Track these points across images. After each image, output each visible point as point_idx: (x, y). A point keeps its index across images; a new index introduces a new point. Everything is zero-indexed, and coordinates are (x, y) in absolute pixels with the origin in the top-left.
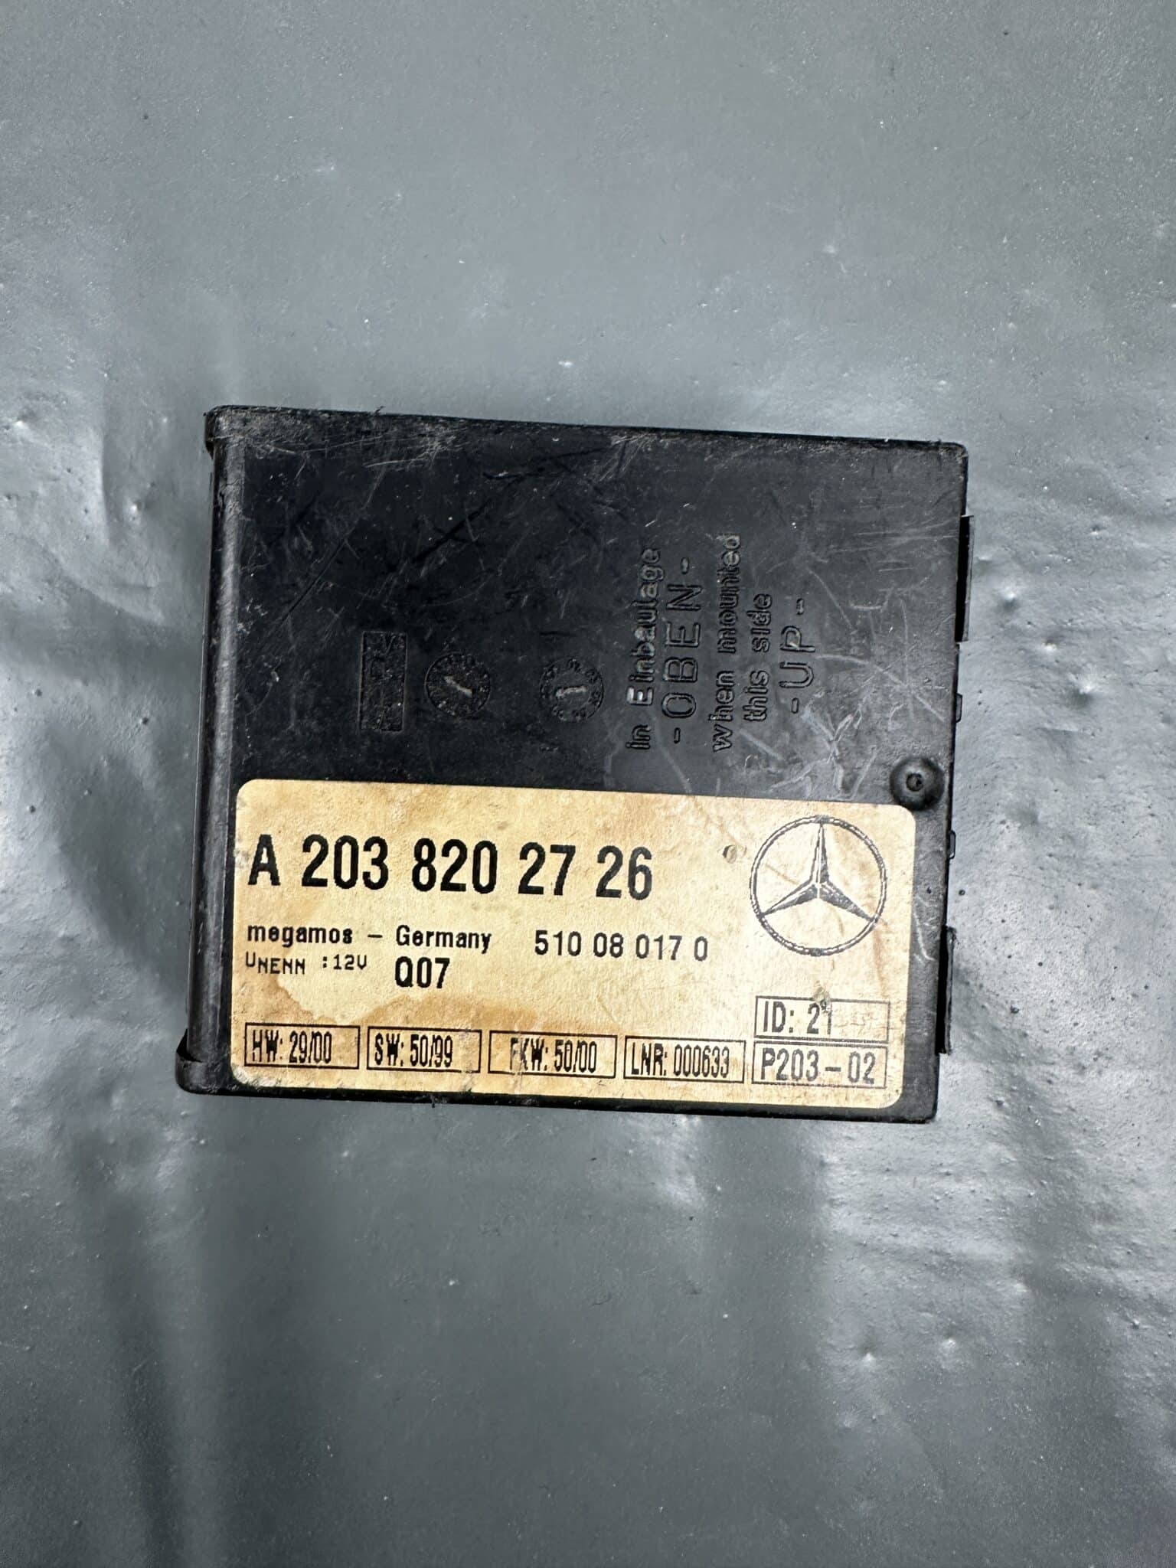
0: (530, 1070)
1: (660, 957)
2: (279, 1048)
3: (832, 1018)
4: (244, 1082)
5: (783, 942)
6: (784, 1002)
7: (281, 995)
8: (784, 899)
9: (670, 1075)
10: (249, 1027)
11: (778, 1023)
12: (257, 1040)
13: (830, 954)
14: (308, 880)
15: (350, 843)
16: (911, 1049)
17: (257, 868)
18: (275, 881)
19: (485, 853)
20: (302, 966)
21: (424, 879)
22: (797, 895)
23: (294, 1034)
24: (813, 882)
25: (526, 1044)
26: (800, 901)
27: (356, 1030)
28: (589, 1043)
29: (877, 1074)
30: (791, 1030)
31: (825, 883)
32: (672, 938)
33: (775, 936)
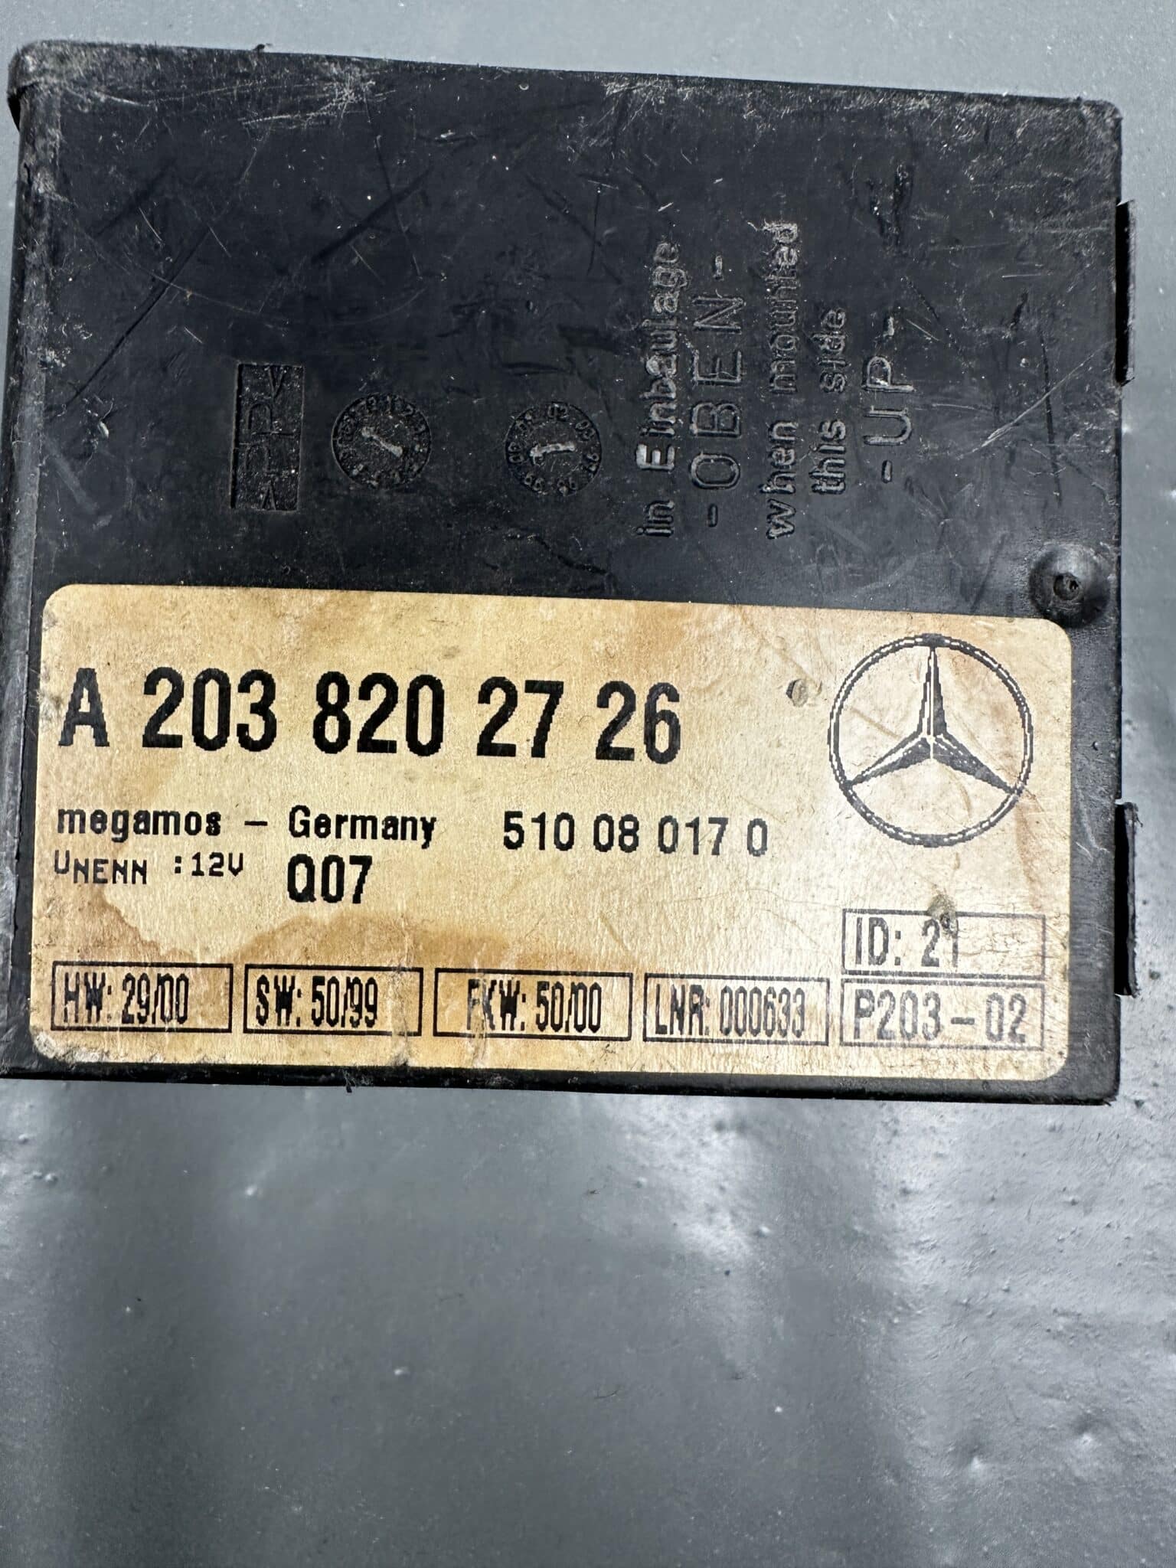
0: (499, 1030)
1: (696, 852)
2: (106, 1000)
3: (960, 942)
4: (51, 1056)
5: (882, 827)
6: (886, 918)
7: (107, 917)
8: (881, 760)
9: (715, 1034)
10: (59, 968)
11: (878, 950)
12: (72, 989)
13: (952, 843)
14: (153, 738)
15: (217, 680)
16: (1078, 988)
17: (74, 719)
18: (101, 739)
19: (426, 694)
20: (143, 872)
21: (332, 734)
22: (900, 754)
23: (129, 978)
24: (923, 734)
25: (491, 990)
26: (904, 763)
27: (226, 971)
28: (589, 986)
29: (1030, 1029)
30: (898, 962)
31: (941, 736)
32: (712, 821)
33: (867, 815)
